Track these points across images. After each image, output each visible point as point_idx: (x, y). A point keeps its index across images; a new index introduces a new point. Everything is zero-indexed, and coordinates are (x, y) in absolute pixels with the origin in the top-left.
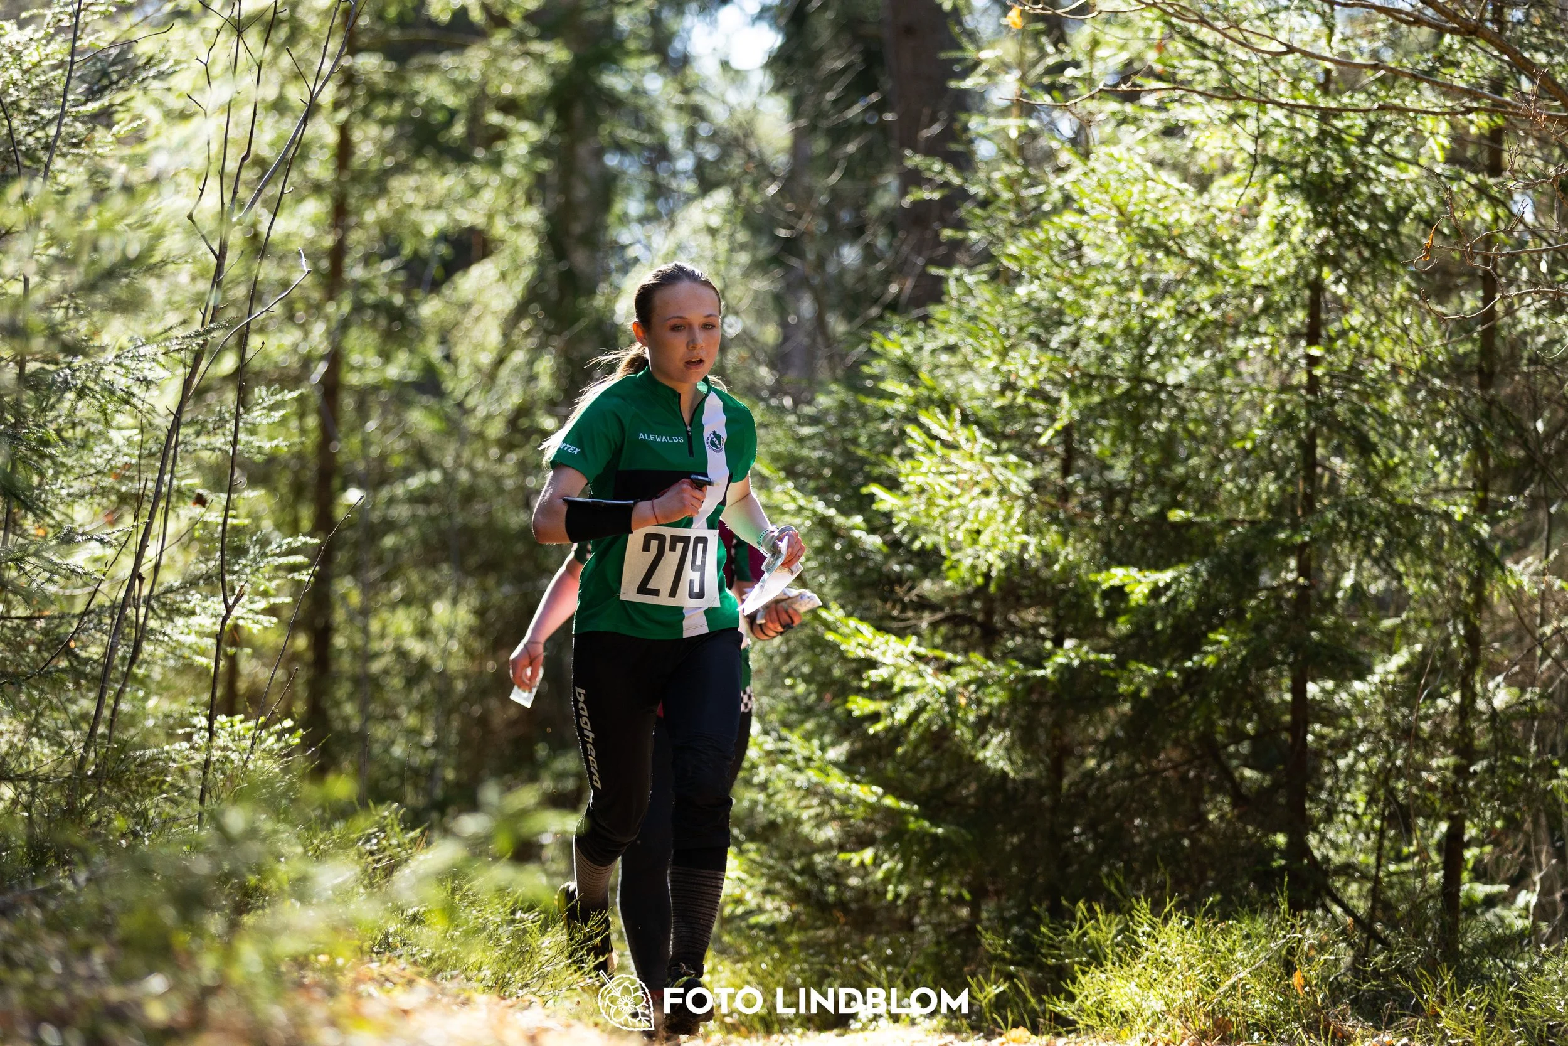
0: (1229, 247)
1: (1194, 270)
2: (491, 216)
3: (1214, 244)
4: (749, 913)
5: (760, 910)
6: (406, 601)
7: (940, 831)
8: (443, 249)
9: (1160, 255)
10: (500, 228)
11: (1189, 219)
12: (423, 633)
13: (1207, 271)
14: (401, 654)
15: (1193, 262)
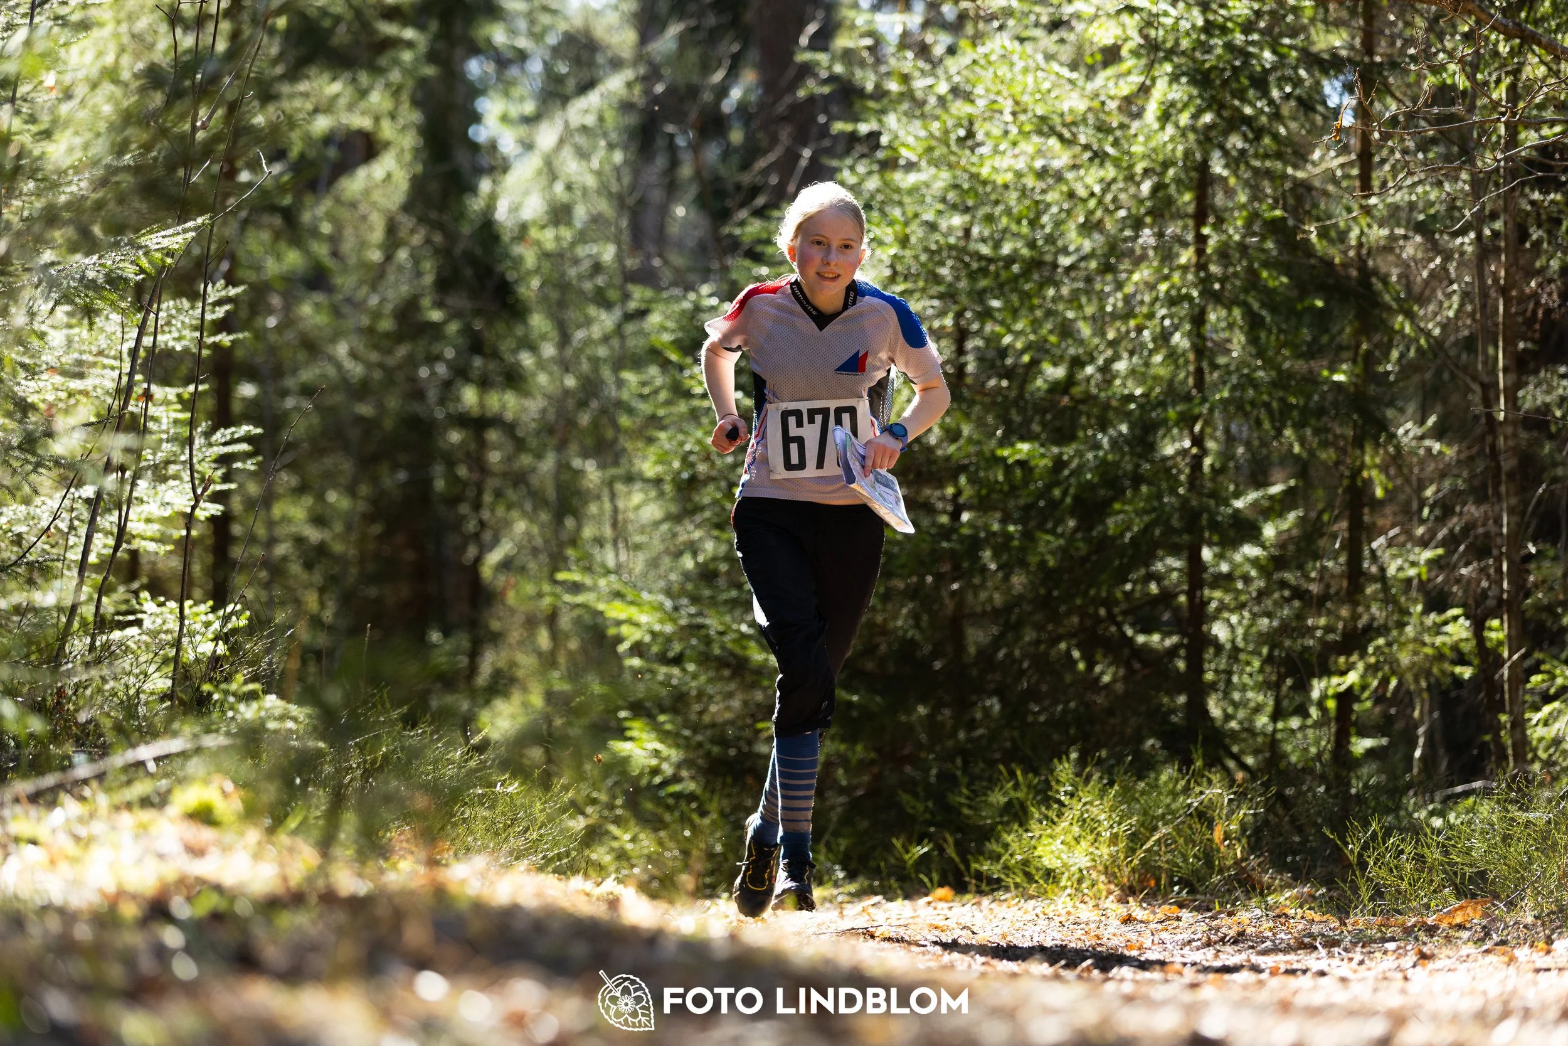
0: (1118, 133)
1: (1087, 155)
2: (377, 119)
3: (1103, 128)
4: (665, 783)
5: (676, 779)
6: (301, 490)
7: (855, 698)
8: (332, 153)
9: (1053, 141)
10: (387, 130)
11: (1081, 106)
12: (318, 520)
13: (1099, 157)
14: (299, 540)
15: (1087, 147)
